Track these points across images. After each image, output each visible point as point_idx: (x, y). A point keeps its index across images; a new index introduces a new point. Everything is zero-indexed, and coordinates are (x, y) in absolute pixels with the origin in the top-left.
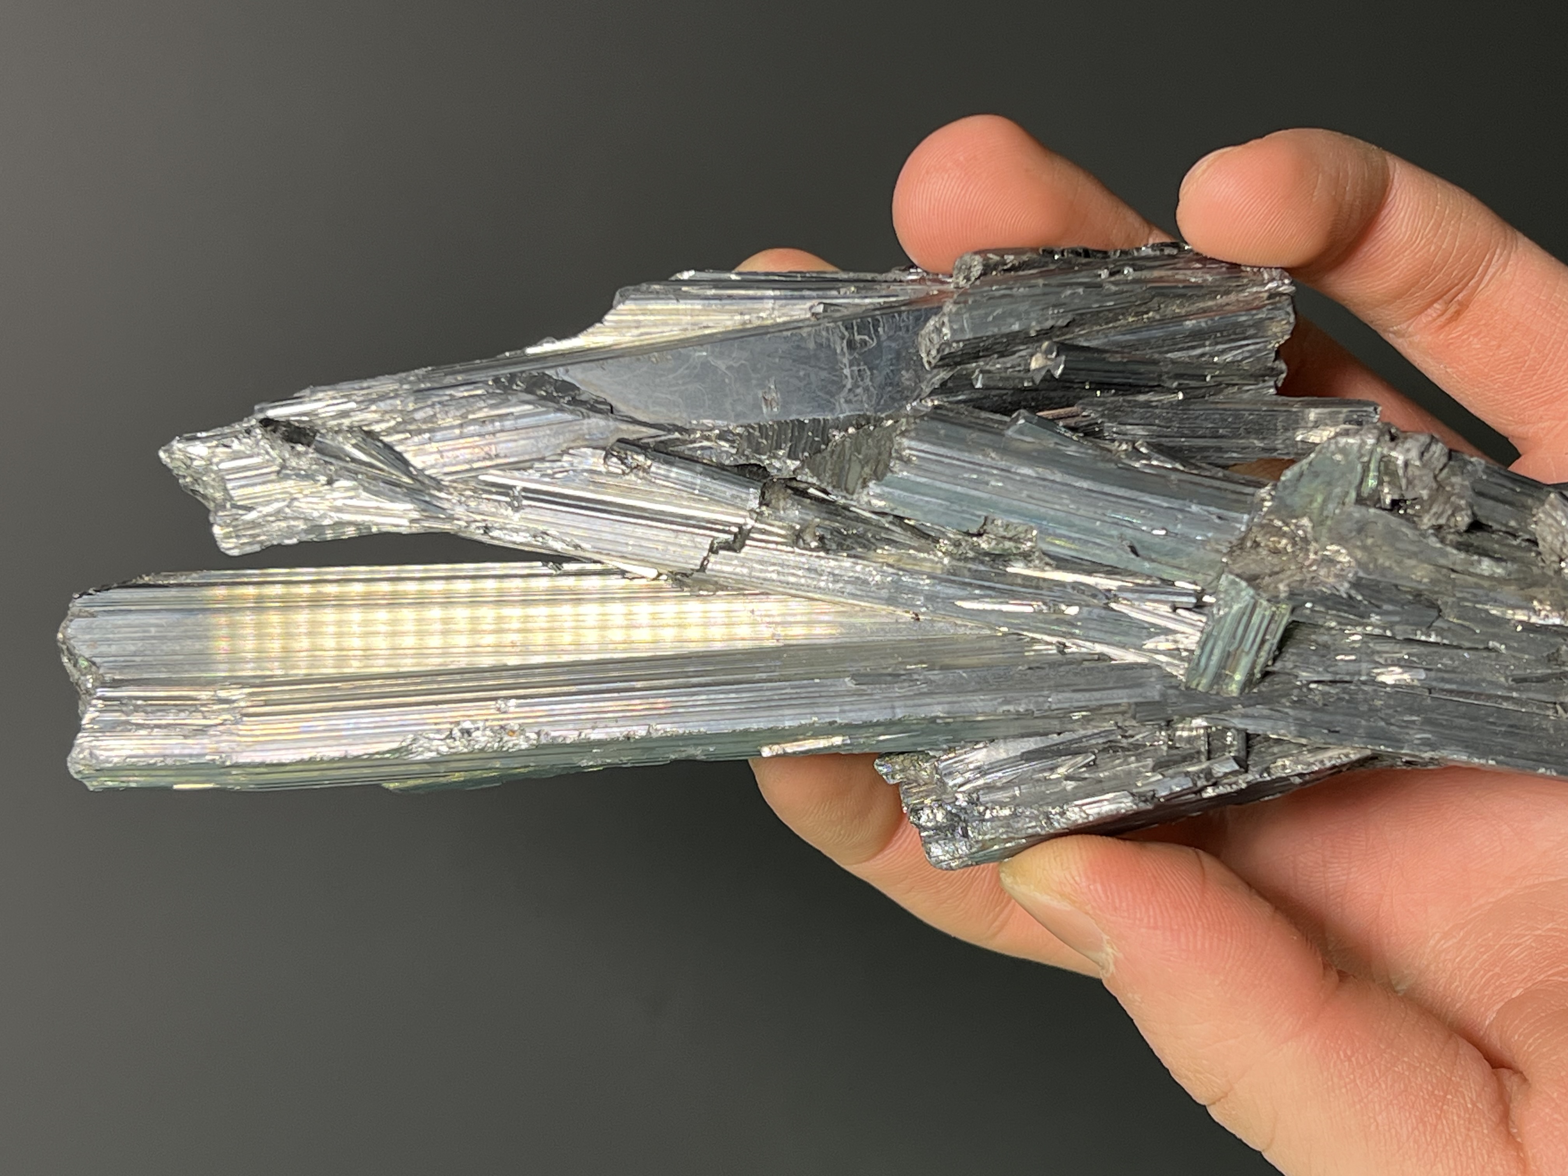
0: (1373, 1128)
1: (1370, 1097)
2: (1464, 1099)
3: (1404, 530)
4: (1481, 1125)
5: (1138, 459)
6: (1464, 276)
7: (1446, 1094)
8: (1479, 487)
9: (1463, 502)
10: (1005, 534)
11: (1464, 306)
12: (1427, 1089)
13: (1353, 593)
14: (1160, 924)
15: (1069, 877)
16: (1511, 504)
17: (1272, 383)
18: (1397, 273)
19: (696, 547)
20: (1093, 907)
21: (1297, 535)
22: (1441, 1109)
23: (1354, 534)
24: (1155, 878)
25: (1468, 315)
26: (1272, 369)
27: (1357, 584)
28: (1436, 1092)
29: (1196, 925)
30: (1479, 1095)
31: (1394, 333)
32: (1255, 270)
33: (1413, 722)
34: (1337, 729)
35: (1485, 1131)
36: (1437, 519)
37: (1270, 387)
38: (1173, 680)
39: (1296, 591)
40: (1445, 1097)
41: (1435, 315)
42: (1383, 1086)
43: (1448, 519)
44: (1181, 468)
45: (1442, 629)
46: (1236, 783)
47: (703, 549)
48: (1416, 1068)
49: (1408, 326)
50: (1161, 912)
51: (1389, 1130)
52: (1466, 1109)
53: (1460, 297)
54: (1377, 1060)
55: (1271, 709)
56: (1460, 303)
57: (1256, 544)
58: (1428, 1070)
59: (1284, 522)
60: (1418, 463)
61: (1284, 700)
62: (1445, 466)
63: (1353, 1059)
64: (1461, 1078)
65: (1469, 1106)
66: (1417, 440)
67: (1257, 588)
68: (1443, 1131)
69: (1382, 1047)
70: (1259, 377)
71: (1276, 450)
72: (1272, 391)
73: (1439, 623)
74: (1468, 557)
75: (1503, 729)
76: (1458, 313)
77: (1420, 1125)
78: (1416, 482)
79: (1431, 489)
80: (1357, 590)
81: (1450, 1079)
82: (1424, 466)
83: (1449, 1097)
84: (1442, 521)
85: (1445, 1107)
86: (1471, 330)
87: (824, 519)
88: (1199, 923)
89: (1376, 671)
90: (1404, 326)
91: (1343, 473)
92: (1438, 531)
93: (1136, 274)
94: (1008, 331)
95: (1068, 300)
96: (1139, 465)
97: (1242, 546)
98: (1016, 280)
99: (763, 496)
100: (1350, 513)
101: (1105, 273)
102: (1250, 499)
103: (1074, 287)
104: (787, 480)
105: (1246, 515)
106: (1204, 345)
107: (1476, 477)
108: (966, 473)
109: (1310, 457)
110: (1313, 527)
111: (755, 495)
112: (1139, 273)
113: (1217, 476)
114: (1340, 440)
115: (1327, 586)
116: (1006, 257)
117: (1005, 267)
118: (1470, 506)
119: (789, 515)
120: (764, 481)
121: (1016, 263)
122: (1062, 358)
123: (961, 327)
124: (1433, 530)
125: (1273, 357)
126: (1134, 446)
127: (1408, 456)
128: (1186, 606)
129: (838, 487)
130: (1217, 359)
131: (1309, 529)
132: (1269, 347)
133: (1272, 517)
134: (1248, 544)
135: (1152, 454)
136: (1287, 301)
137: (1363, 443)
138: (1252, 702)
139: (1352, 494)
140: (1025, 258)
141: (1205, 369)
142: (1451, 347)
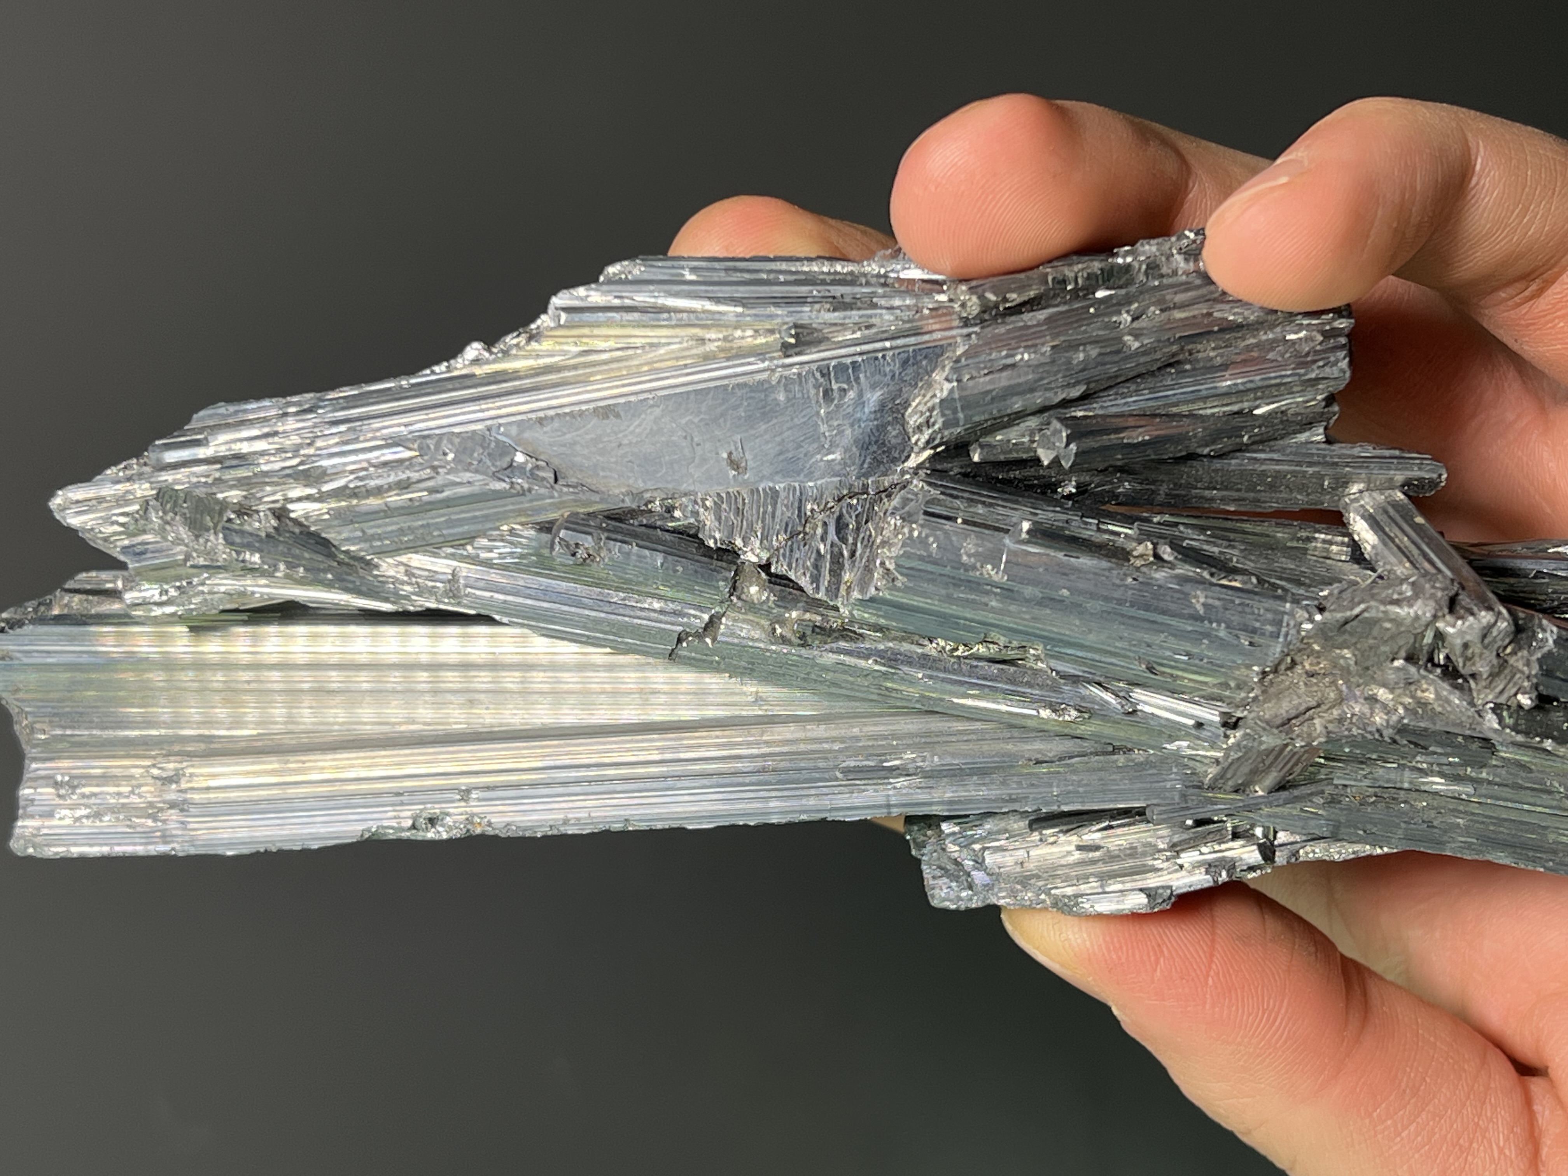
3: (1456, 698)
5: (1160, 569)
8: (1548, 665)
9: (1526, 683)
10: (1007, 645)
11: (1548, 284)
13: (1397, 737)
17: (1321, 430)
23: (1402, 684)
26: (1323, 415)
27: (1402, 729)
33: (1459, 826)
34: (1374, 830)
36: (1498, 696)
37: (1318, 435)
38: (1196, 778)
39: (1334, 736)
41: (1514, 293)
43: (1508, 699)
44: (1208, 579)
45: (1496, 767)
53: (1544, 276)
55: (1301, 810)
57: (1293, 664)
59: (1324, 648)
60: (1478, 642)
62: (1510, 642)
66: (1481, 618)
67: (1289, 732)
70: (1308, 424)
72: (1322, 437)
73: (1493, 761)
76: (1541, 291)
78: (1477, 659)
79: (1492, 667)
80: (1403, 735)
82: (1485, 646)
84: (1501, 699)
87: (805, 612)
89: (1420, 780)
91: (1392, 637)
92: (1497, 709)
93: (1165, 316)
94: (1009, 411)
95: (1080, 367)
96: (1160, 575)
97: (1275, 671)
98: (1020, 339)
99: (734, 588)
100: (1398, 669)
101: (1126, 318)
102: (1286, 618)
103: (1088, 347)
104: (760, 566)
105: (1281, 639)
106: (1242, 402)
107: (1546, 650)
108: (962, 592)
109: (1357, 611)
110: (1356, 663)
111: (724, 587)
112: (1167, 313)
113: (1249, 587)
114: (1390, 608)
115: (1369, 729)
116: (1008, 296)
117: (1007, 305)
118: (1536, 687)
119: (765, 607)
120: (735, 567)
121: (1020, 300)
122: (1073, 447)
123: (955, 411)
124: (1492, 705)
125: (1324, 404)
126: (1155, 549)
127: (1468, 638)
128: (1211, 723)
129: (817, 589)
130: (1256, 412)
131: (1352, 662)
132: (1319, 397)
133: (1311, 641)
134: (1283, 667)
135: (1176, 562)
136: (1343, 340)
137: (1417, 618)
138: (1281, 802)
139: (1403, 654)
140: (1032, 294)
141: (1242, 428)
142: (1531, 328)
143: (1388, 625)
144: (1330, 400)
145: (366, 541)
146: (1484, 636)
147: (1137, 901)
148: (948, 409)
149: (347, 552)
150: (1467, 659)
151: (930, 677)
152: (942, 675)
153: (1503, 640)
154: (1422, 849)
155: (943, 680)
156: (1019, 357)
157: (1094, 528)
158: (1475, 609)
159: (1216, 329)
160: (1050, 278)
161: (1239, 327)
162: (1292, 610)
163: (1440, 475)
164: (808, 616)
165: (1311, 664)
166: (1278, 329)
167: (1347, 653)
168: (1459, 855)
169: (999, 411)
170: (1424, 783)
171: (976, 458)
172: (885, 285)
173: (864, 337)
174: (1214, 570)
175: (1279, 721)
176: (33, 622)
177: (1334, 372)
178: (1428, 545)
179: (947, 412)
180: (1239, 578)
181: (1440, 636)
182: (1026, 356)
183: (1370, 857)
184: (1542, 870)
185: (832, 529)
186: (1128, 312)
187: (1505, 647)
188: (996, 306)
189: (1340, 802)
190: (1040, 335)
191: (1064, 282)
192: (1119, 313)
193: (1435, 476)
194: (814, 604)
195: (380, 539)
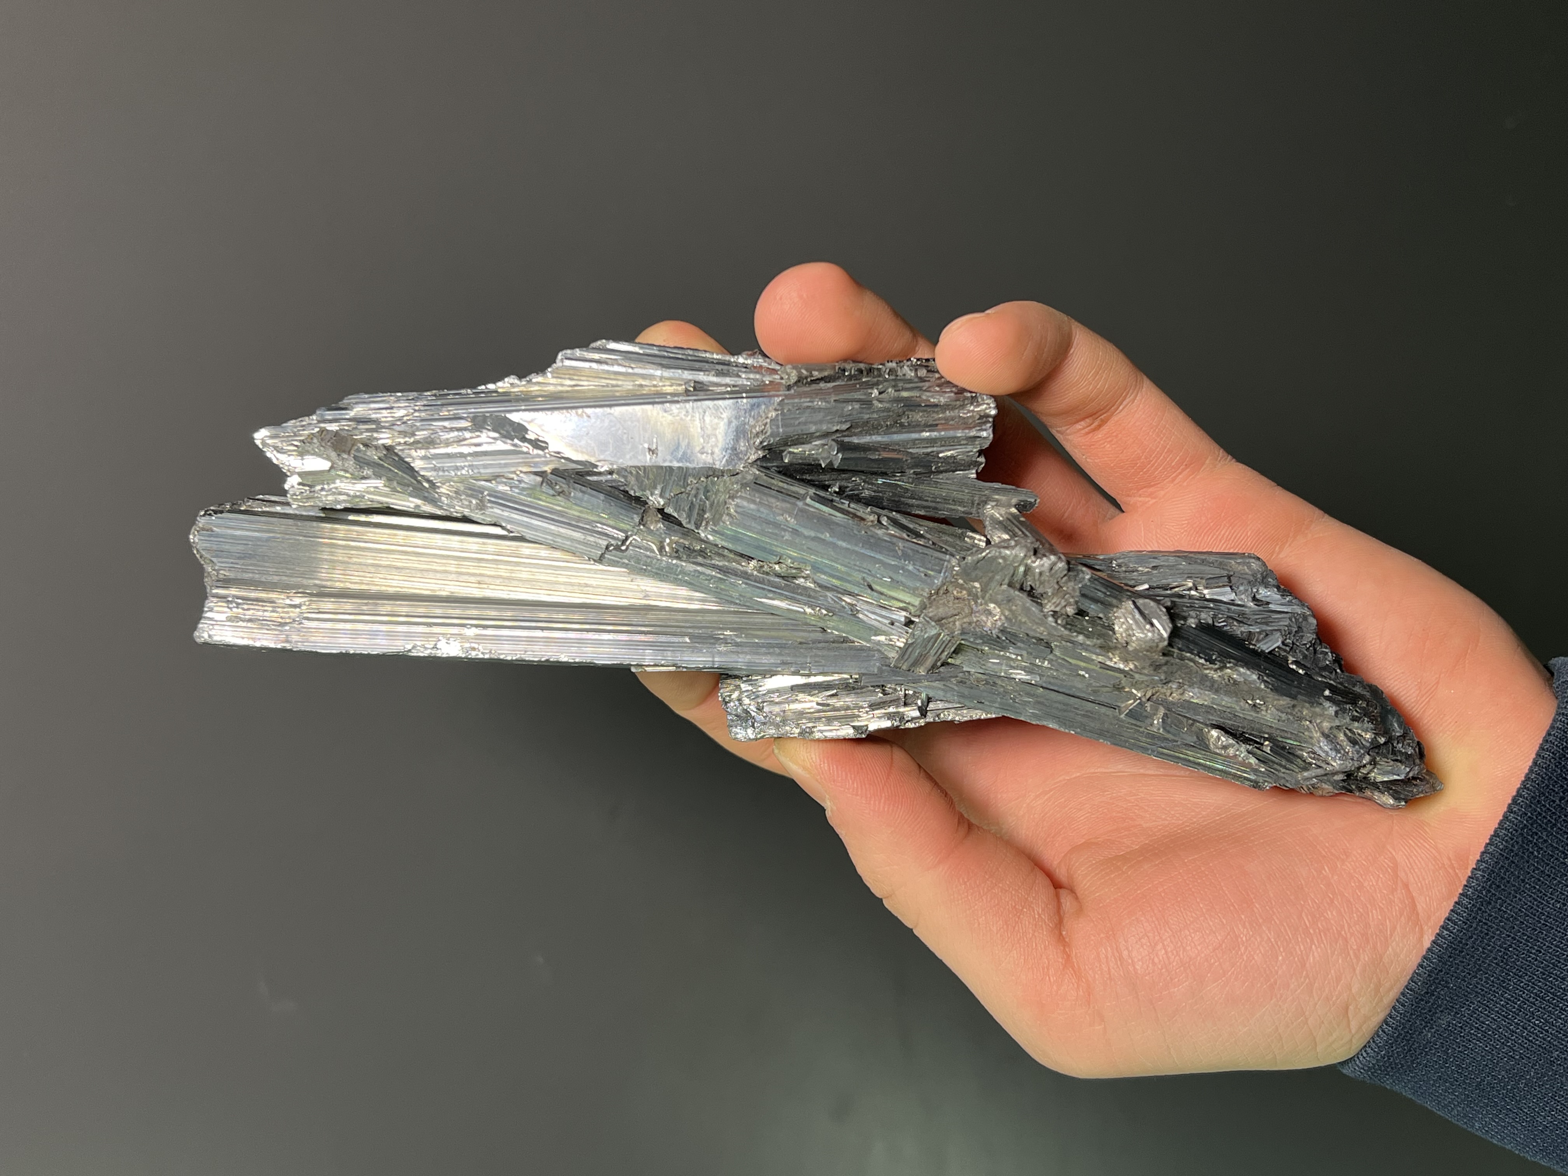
0: (976, 925)
1: (976, 907)
2: (1034, 912)
3: (1034, 609)
4: (1043, 930)
5: (880, 528)
6: (1107, 405)
7: (1023, 908)
8: (1085, 591)
9: (1072, 600)
10: (792, 565)
11: (1103, 422)
12: (1011, 905)
13: (1000, 635)
14: (859, 793)
15: (809, 757)
16: (1102, 603)
17: (974, 471)
18: (1066, 400)
19: (597, 546)
20: (821, 777)
21: (972, 591)
22: (1019, 918)
23: (1005, 602)
24: (861, 764)
25: (1105, 429)
26: (976, 462)
27: (1003, 631)
28: (1017, 907)
29: (881, 796)
30: (1043, 910)
31: (1057, 431)
32: (974, 395)
33: (1029, 702)
34: (983, 701)
35: (1045, 933)
36: (1056, 607)
37: (972, 474)
38: (887, 660)
39: (966, 631)
40: (1022, 910)
41: (1085, 425)
42: (985, 901)
43: (1061, 609)
44: (906, 537)
45: (1052, 660)
46: (919, 722)
47: (602, 548)
48: (1006, 891)
49: (1067, 429)
50: (861, 786)
51: (986, 928)
52: (1034, 918)
53: (1102, 417)
54: (983, 885)
55: (944, 685)
56: (1102, 420)
57: (947, 591)
58: (1013, 892)
59: (964, 582)
60: (1048, 574)
61: (953, 679)
62: (1065, 575)
63: (968, 884)
64: (1034, 898)
65: (1037, 916)
66: (1050, 559)
67: (941, 626)
68: (1019, 931)
69: (987, 877)
70: (967, 466)
71: (971, 514)
72: (974, 476)
73: (1051, 656)
74: (1070, 634)
75: (1082, 713)
76: (1100, 426)
77: (1005, 927)
78: (1046, 584)
79: (1054, 589)
80: (1003, 635)
81: (1027, 899)
82: (1051, 576)
83: (1025, 910)
84: (1057, 609)
85: (1022, 916)
86: (1107, 438)
87: (681, 538)
88: (883, 795)
89: (1011, 671)
90: (1064, 428)
91: (1002, 569)
92: (1055, 614)
93: (896, 394)
94: (808, 432)
95: (849, 413)
96: (880, 532)
97: (937, 593)
98: (817, 394)
99: (642, 519)
100: (1004, 591)
101: (875, 392)
102: (946, 563)
103: (854, 403)
104: (658, 509)
105: (942, 574)
106: (933, 447)
107: (1083, 583)
108: (770, 528)
109: (984, 554)
110: (981, 591)
111: (637, 519)
112: (898, 393)
113: (927, 545)
114: (1002, 550)
115: (985, 629)
116: (813, 372)
117: (812, 379)
118: (1077, 602)
119: (658, 533)
120: (643, 508)
121: (819, 376)
122: (840, 455)
123: (778, 427)
124: (1052, 613)
125: (977, 454)
126: (878, 518)
127: (1043, 569)
128: (900, 622)
129: (689, 522)
130: (941, 455)
131: (979, 590)
132: (975, 450)
133: (958, 577)
134: (941, 592)
135: (889, 526)
136: (991, 420)
137: (1016, 556)
138: (934, 679)
139: (1007, 581)
140: (826, 374)
141: (932, 462)
142: (1092, 447)
143: (1001, 561)
144: (981, 452)
145: (435, 470)
146: (1051, 569)
147: (847, 732)
148: (774, 425)
149: (423, 476)
150: (1041, 583)
151: (746, 584)
152: (752, 583)
153: (1061, 572)
154: (1008, 715)
155: (754, 586)
156: (816, 403)
157: (847, 505)
158: (1047, 554)
159: (923, 405)
160: (837, 368)
161: (936, 406)
162: (950, 559)
163: (1036, 500)
164: (681, 541)
165: (958, 593)
166: (957, 411)
167: (977, 585)
168: (1029, 721)
169: (802, 431)
170: (1011, 673)
171: (786, 461)
172: (746, 367)
173: (732, 391)
174: (909, 534)
175: (936, 618)
176: (229, 511)
177: (984, 434)
178: (1026, 529)
179: (773, 427)
180: (923, 540)
181: (1028, 569)
182: (820, 403)
183: (979, 720)
184: (1073, 732)
185: (701, 492)
186: (877, 389)
187: (1062, 578)
188: (806, 378)
189: (965, 683)
190: (830, 394)
191: (844, 370)
192: (872, 388)
193: (1033, 500)
194: (687, 533)
195: (444, 471)
